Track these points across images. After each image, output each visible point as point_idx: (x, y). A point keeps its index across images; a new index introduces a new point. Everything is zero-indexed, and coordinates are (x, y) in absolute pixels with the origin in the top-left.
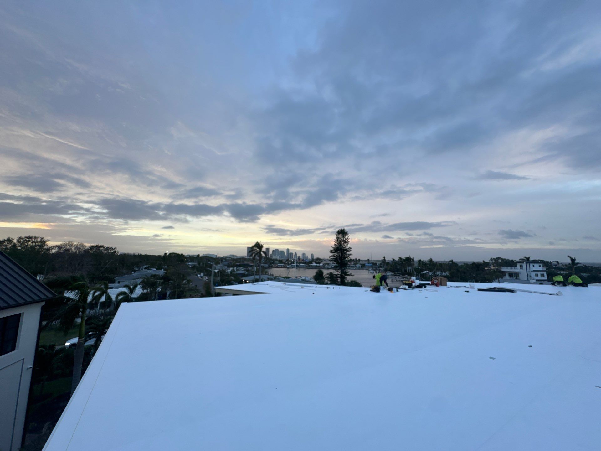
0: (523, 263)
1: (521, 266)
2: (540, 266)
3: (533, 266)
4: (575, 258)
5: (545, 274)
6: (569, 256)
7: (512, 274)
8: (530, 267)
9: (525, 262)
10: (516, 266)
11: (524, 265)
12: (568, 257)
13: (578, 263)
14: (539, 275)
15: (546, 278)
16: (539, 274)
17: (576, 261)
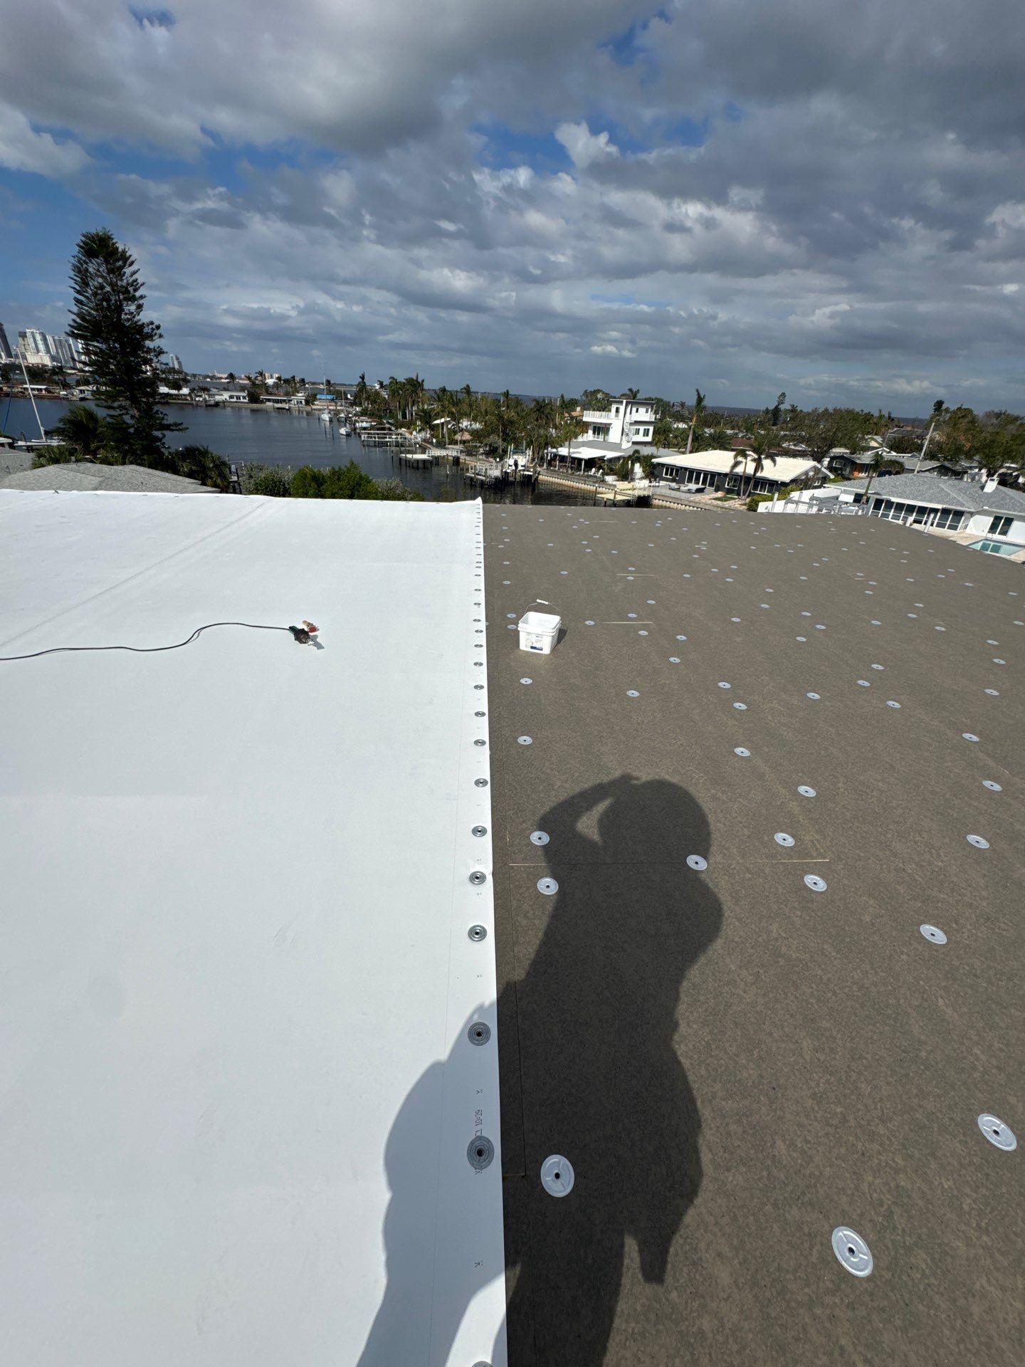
0: (622, 402)
1: (617, 411)
2: (647, 412)
3: (637, 411)
4: (704, 396)
5: (651, 429)
6: (697, 390)
7: (599, 428)
8: (631, 414)
9: (625, 401)
10: (610, 411)
11: (622, 408)
12: (696, 393)
13: (705, 407)
14: (642, 432)
15: (649, 439)
16: (642, 428)
17: (705, 403)
